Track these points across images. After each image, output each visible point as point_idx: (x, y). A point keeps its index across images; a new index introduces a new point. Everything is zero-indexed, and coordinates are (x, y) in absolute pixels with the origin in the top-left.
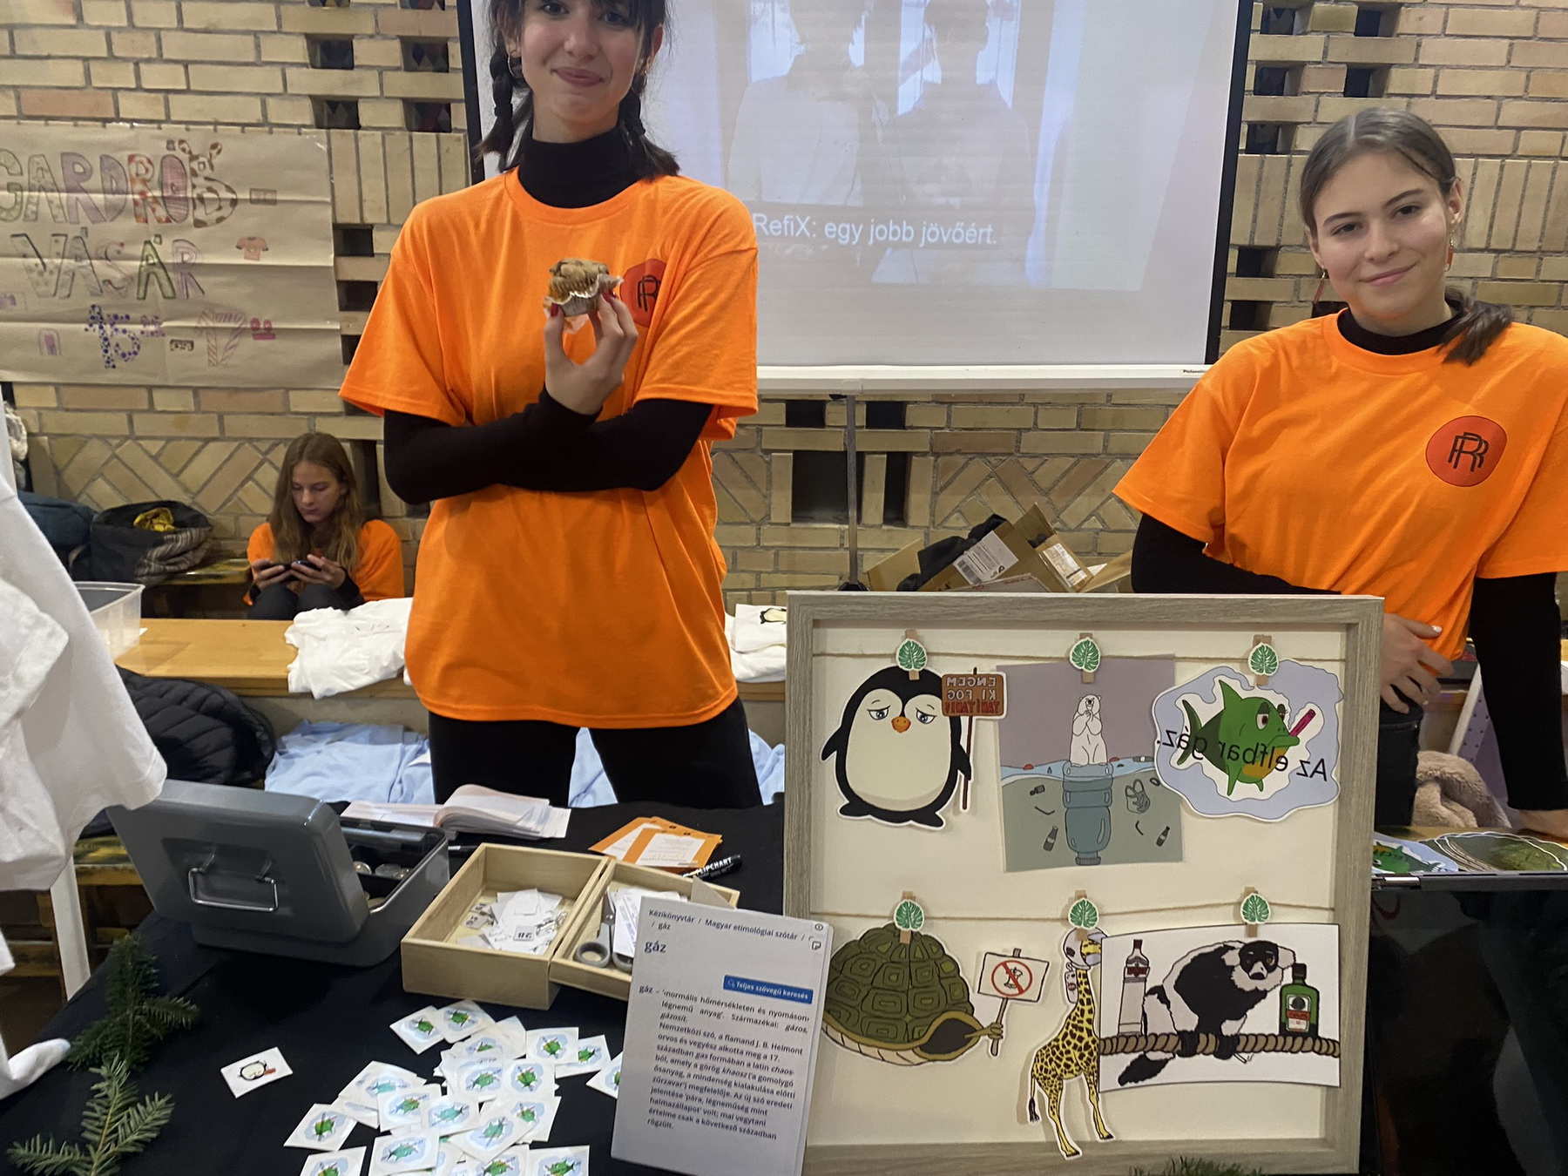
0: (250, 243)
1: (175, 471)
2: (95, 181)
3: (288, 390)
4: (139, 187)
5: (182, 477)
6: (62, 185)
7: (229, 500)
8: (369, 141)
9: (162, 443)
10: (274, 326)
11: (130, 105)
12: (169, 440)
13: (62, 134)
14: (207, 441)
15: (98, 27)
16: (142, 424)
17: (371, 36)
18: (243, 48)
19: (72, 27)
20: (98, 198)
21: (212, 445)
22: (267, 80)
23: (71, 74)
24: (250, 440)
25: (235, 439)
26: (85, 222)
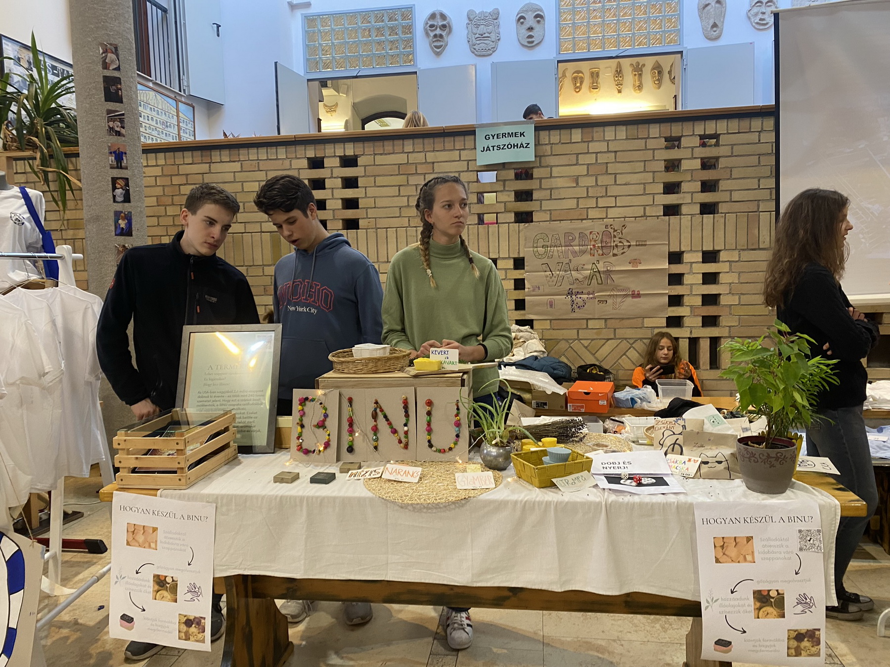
0: (634, 262)
1: (594, 353)
2: (576, 242)
3: (644, 318)
4: (593, 243)
5: (596, 355)
6: (563, 244)
7: (615, 363)
8: (685, 220)
9: (590, 341)
10: (641, 293)
11: (592, 214)
12: (593, 340)
13: (566, 225)
14: (608, 340)
15: (584, 186)
16: (582, 334)
17: (689, 181)
18: (639, 189)
19: (574, 187)
20: (577, 248)
21: (610, 342)
22: (648, 200)
23: (572, 204)
24: (626, 339)
25: (620, 339)
26: (571, 257)
